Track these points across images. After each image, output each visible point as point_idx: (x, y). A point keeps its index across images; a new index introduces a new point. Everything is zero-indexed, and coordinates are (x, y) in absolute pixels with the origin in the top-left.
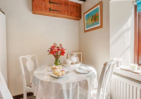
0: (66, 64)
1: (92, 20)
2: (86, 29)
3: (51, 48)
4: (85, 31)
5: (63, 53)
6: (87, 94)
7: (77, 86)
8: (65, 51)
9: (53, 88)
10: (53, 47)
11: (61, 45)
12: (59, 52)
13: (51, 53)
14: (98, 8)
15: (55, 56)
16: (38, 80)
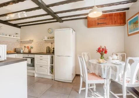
0: (108, 59)
1: (133, 26)
2: (129, 34)
3: (98, 49)
4: (129, 35)
5: (106, 52)
6: (116, 74)
7: (110, 68)
8: (107, 51)
9: (98, 67)
10: (100, 48)
11: (105, 47)
12: (104, 51)
13: (98, 51)
14: (138, 16)
15: (101, 54)
16: (91, 63)
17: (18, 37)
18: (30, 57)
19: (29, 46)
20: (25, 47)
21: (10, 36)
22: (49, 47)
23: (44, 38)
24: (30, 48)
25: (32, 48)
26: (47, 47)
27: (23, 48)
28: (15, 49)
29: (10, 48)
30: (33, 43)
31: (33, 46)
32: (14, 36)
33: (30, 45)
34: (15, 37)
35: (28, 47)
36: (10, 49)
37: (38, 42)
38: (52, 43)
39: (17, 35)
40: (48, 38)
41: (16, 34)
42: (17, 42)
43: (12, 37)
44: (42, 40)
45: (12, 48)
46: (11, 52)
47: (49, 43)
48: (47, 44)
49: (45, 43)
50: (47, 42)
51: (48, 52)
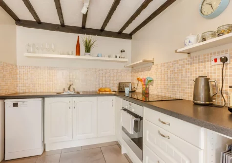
18: (133, 111)
19: (144, 77)
23: (185, 45)
26: (197, 81)
28: (119, 83)
29: (112, 82)
30: (154, 68)
32: (116, 57)
34: (118, 59)
36: (112, 85)
39: (123, 53)
40: (204, 39)
41: (122, 51)
42: (125, 69)
43: (113, 59)
44: (176, 51)
45: (115, 82)
46: (105, 91)
47: (208, 61)
48: (199, 68)
49: (191, 64)
50: (199, 59)
51: (200, 101)
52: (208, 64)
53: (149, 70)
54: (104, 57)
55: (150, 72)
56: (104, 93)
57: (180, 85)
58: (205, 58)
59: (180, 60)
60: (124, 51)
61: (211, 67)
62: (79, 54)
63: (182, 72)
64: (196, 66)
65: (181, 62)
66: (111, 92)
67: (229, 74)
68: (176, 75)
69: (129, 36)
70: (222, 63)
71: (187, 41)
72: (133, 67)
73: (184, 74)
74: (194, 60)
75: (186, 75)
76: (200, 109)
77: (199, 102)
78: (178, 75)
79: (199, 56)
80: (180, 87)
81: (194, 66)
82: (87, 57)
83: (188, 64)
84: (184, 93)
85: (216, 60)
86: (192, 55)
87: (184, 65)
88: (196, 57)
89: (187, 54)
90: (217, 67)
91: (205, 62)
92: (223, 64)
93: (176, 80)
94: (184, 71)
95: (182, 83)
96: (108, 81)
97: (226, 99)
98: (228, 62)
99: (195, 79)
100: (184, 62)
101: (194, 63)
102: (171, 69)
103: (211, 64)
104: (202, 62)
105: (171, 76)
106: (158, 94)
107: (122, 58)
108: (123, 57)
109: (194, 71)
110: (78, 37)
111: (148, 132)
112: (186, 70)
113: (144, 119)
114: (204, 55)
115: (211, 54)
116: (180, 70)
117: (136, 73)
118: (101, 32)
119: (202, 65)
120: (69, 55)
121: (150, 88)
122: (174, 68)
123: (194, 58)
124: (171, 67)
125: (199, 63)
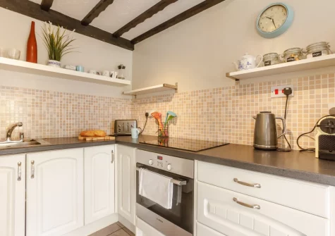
17: (123, 78)
18: (169, 168)
19: (160, 112)
20: (147, 115)
21: (98, 73)
22: (272, 118)
23: (241, 67)
24: (164, 120)
25: (172, 118)
26: (258, 118)
27: (142, 119)
28: (116, 121)
29: (101, 119)
30: (176, 100)
31: (176, 112)
32: (111, 76)
33: (163, 109)
34: (113, 79)
35: (157, 117)
36: (101, 124)
37: (202, 94)
38: (288, 92)
39: (122, 70)
40: (267, 63)
41: (120, 67)
42: (122, 97)
43: (106, 78)
44: (227, 75)
45: (106, 119)
46: (96, 136)
47: (265, 92)
48: (253, 101)
49: (241, 94)
50: (252, 89)
51: (265, 145)
52: (265, 96)
53: (169, 100)
54: (88, 72)
55: (170, 103)
56: (95, 139)
57: (223, 123)
58: (261, 88)
59: (223, 89)
60: (124, 68)
61: (269, 100)
62: (35, 61)
63: (227, 106)
64: (249, 97)
65: (225, 92)
66: (107, 138)
67: (292, 109)
68: (217, 110)
69: (130, 45)
70: (285, 96)
71: (244, 63)
72: (135, 95)
73: (230, 107)
74: (245, 90)
75: (234, 109)
76: (265, 155)
77: (263, 146)
78: (220, 110)
79: (252, 85)
80: (223, 127)
81: (245, 98)
82: (54, 68)
83: (237, 95)
84: (230, 134)
85: (277, 92)
86: (241, 82)
87: (230, 95)
88: (248, 86)
89: (234, 81)
90: (277, 100)
91: (261, 92)
92: (287, 97)
93: (217, 117)
94: (230, 104)
95: (226, 120)
96: (94, 117)
97: (289, 140)
98: (292, 94)
99: (255, 115)
100: (230, 91)
101: (245, 94)
102: (210, 100)
103: (269, 96)
104: (256, 93)
105: (208, 110)
106: (184, 137)
107: (119, 78)
108: (122, 76)
109: (244, 105)
110: (33, 24)
111: (206, 202)
112: (233, 102)
113: (196, 181)
114: (261, 84)
115: (269, 83)
116: (223, 102)
117: (143, 106)
118: (83, 26)
119: (256, 97)
120: (10, 57)
121: (170, 129)
122: (214, 100)
123: (244, 86)
124: (208, 97)
125: (252, 93)
